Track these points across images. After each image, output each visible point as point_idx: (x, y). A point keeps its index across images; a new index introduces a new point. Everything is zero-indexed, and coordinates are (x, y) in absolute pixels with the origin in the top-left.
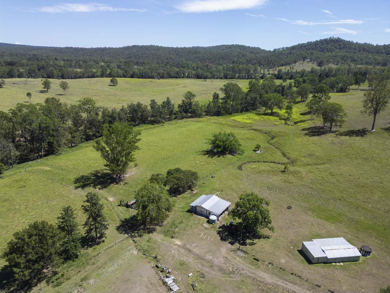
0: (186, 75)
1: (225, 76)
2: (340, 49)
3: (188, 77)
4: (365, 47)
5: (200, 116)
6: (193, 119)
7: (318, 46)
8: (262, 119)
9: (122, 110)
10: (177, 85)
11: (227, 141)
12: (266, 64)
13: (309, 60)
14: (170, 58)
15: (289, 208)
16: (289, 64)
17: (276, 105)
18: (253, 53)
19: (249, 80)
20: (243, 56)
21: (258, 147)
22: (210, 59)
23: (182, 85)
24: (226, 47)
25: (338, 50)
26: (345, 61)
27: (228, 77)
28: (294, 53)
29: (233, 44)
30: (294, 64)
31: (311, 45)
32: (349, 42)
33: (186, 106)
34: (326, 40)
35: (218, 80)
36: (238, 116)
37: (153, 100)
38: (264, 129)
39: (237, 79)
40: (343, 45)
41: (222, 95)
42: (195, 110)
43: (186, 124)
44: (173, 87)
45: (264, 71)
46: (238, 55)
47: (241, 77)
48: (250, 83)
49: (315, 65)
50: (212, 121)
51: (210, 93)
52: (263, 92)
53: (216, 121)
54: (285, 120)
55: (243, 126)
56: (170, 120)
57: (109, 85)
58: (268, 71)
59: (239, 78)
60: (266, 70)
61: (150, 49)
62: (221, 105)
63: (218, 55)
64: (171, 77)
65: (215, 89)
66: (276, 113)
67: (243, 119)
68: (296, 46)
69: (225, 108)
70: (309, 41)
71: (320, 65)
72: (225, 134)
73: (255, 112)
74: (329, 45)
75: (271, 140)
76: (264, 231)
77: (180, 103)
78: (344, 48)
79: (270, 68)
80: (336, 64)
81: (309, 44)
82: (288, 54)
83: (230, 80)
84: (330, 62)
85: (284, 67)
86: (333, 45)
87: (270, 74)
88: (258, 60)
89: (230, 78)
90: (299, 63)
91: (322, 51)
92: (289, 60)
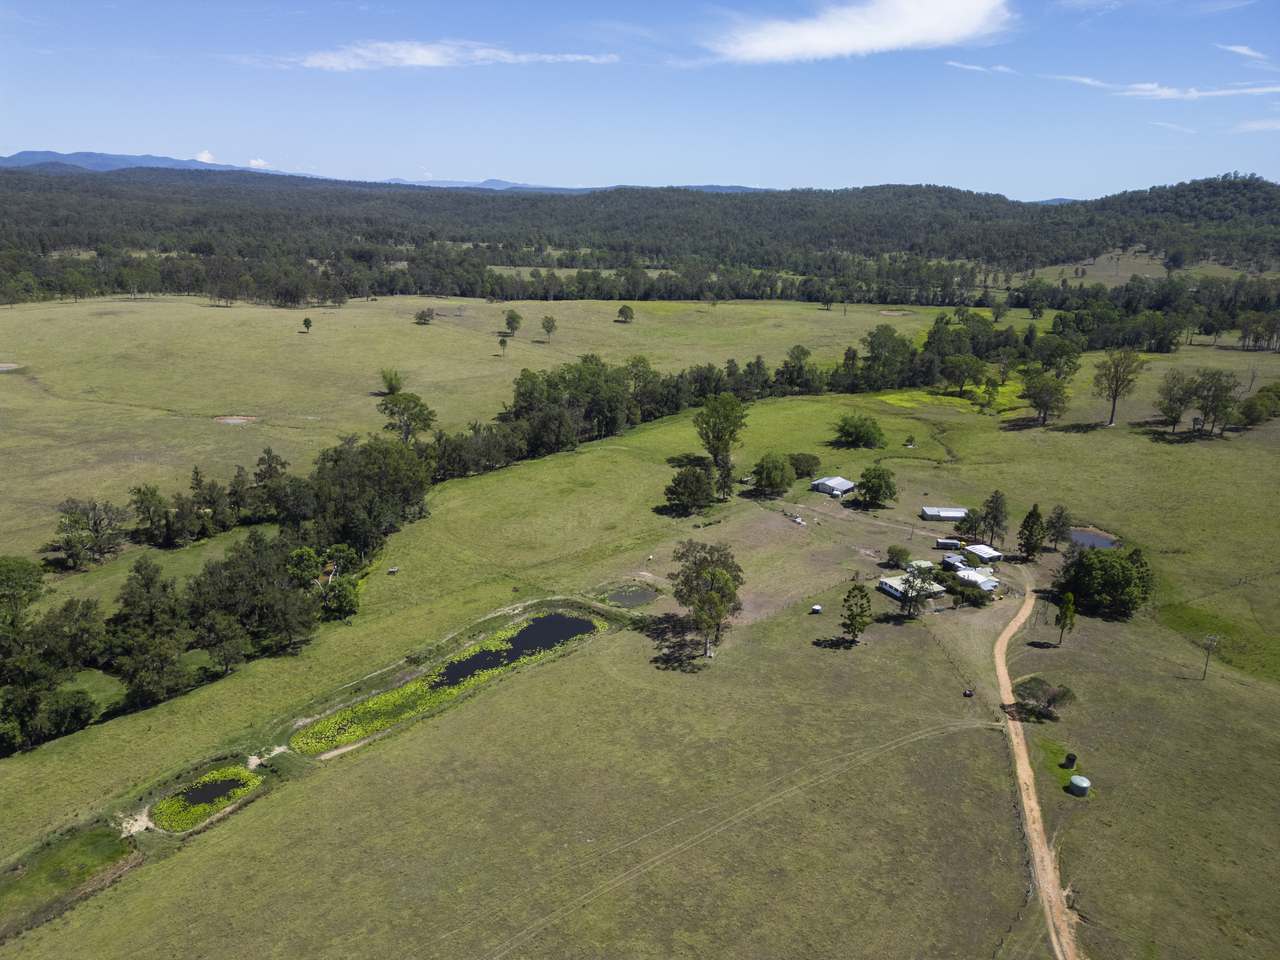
0: (779, 291)
1: (880, 297)
2: (1253, 212)
3: (784, 296)
5: (817, 392)
6: (805, 397)
7: (1183, 202)
8: (936, 402)
9: (681, 376)
10: (762, 319)
11: (862, 426)
12: (1008, 257)
13: (1142, 245)
14: (728, 232)
15: (926, 494)
16: (1077, 259)
17: (970, 376)
18: (978, 219)
19: (936, 311)
20: (944, 227)
21: (910, 441)
22: (843, 236)
23: (772, 322)
24: (895, 194)
25: (1245, 216)
26: (1255, 254)
27: (888, 300)
28: (1101, 224)
30: (1091, 260)
31: (1160, 197)
33: (791, 374)
35: (863, 307)
36: (892, 396)
37: (733, 361)
38: (932, 417)
39: (912, 303)
40: (1265, 199)
41: (863, 352)
42: (808, 380)
43: (794, 403)
44: (751, 327)
45: (995, 280)
46: (930, 224)
47: (924, 301)
49: (1159, 262)
50: (842, 401)
51: (838, 344)
52: (949, 348)
53: (847, 402)
54: (982, 406)
55: (898, 412)
56: (761, 396)
57: (616, 321)
58: (1006, 280)
60: (1001, 277)
61: (668, 200)
62: (859, 372)
63: (868, 224)
64: (738, 295)
65: (851, 332)
66: (971, 392)
67: (901, 400)
68: (1115, 198)
69: (867, 379)
70: (1157, 185)
71: (1174, 262)
72: (860, 420)
73: (929, 388)
74: (1219, 200)
75: (939, 433)
76: (888, 503)
77: (780, 365)
78: (1266, 208)
79: (1017, 271)
80: (1222, 261)
81: (1158, 193)
82: (1081, 226)
83: (894, 307)
84: (1206, 256)
85: (1058, 269)
86: (1232, 200)
87: (1008, 289)
88: (986, 244)
89: (895, 302)
90: (1109, 255)
91: (1195, 217)
92: (1081, 244)
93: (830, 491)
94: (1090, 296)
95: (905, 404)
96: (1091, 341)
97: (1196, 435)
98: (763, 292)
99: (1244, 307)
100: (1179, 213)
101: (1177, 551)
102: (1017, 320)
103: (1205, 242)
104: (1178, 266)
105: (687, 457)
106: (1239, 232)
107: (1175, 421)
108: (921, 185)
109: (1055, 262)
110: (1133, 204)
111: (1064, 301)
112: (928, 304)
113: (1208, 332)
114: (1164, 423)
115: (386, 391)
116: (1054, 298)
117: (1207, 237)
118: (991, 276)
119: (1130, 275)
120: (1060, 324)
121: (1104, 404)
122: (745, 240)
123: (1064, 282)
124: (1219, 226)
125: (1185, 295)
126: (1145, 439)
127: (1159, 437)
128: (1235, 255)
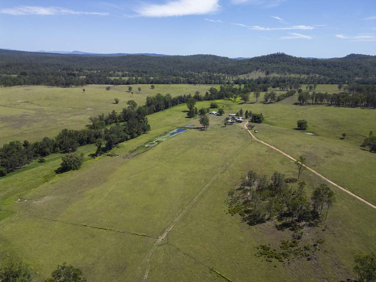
0: (182, 82)
1: (206, 82)
4: (300, 60)
7: (269, 59)
8: (225, 101)
11: (214, 105)
12: (232, 73)
13: (260, 70)
15: (229, 112)
16: (247, 73)
17: (231, 96)
18: (223, 63)
19: (220, 85)
20: (215, 65)
21: (223, 107)
22: (192, 68)
24: (201, 57)
25: (282, 62)
26: (284, 71)
27: (208, 83)
28: (251, 65)
29: (207, 54)
30: (250, 73)
31: (264, 58)
32: (290, 56)
33: (196, 97)
34: (274, 55)
38: (225, 104)
39: (213, 84)
40: (286, 58)
41: (209, 93)
42: (200, 98)
45: (230, 78)
46: (212, 65)
48: (221, 87)
49: (264, 73)
52: (226, 91)
54: (234, 101)
57: (151, 89)
58: (232, 78)
59: (214, 83)
60: (231, 78)
62: (209, 96)
63: (197, 65)
69: (211, 98)
70: (263, 55)
71: (267, 73)
73: (223, 99)
74: (276, 59)
75: (227, 106)
78: (286, 61)
79: (234, 76)
80: (277, 73)
81: (263, 57)
82: (247, 65)
83: (209, 85)
84: (274, 72)
85: (243, 75)
86: (279, 59)
87: (233, 80)
88: (226, 70)
89: (209, 84)
90: (253, 72)
91: (271, 63)
92: (247, 70)
93: (213, 114)
94: (250, 81)
95: (219, 102)
96: (252, 90)
97: (271, 103)
98: (179, 82)
99: (281, 82)
100: (268, 62)
101: (267, 117)
102: (237, 86)
103: (274, 68)
104: (268, 74)
105: (185, 111)
106: (281, 66)
107: (267, 101)
108: (208, 55)
109: (242, 74)
110: (258, 60)
111: (245, 82)
112: (216, 84)
113: (274, 88)
114: (266, 102)
115: (115, 103)
116: (243, 82)
117: (274, 67)
118: (229, 77)
119: (258, 76)
120: (245, 87)
121: (255, 99)
122: (166, 69)
123: (245, 78)
124: (276, 65)
125: (270, 80)
126: (262, 104)
127: (265, 103)
128: (280, 72)
